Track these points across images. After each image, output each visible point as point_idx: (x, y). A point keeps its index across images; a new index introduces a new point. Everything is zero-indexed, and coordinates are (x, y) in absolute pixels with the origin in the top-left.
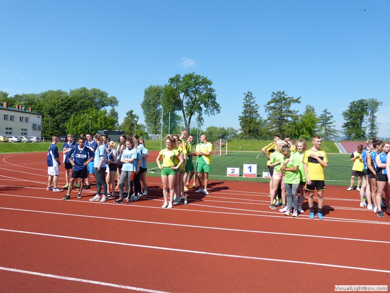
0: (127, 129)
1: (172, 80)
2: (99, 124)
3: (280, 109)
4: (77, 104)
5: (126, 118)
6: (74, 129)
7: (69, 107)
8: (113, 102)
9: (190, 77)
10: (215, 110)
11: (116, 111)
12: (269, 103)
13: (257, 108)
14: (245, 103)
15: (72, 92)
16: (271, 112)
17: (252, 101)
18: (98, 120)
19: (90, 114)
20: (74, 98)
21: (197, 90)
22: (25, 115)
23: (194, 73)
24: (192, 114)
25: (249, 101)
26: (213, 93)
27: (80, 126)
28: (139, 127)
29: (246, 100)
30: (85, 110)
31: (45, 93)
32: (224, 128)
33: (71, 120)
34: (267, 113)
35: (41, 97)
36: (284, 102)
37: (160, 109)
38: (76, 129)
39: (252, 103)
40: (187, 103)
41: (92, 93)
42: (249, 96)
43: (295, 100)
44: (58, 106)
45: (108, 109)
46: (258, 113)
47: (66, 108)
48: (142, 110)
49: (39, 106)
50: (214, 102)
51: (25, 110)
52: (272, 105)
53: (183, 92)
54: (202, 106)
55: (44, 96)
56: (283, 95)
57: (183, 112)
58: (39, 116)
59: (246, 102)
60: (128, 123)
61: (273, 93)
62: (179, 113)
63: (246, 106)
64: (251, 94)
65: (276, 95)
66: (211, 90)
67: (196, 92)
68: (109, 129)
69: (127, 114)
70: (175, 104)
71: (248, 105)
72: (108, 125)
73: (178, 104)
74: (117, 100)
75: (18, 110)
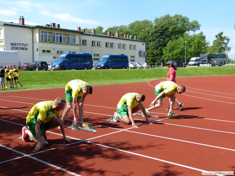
4: (169, 30)
5: (215, 41)
6: (171, 55)
7: (162, 34)
8: (195, 26)
15: (157, 20)
22: (132, 43)
27: (175, 51)
30: (177, 35)
31: (133, 24)
38: (172, 54)
41: (175, 19)
47: (159, 35)
51: (132, 38)
55: (132, 26)
58: (143, 43)
74: (199, 24)
75: (126, 38)
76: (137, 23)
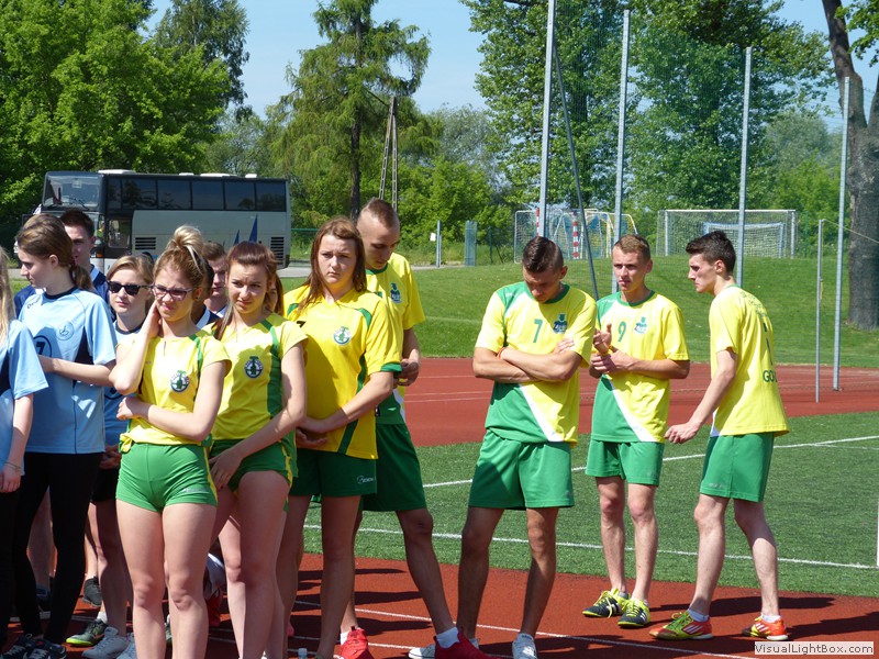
0: (316, 165)
2: (65, 109)
5: (312, 59)
18: (60, 74)
28: (427, 136)
60: (331, 104)
68: (159, 157)
69: (326, 19)
72: (148, 122)
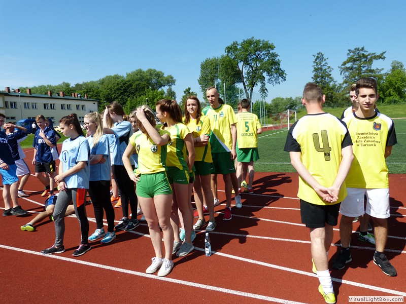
1: (229, 49)
3: (359, 69)
4: (133, 87)
5: (183, 97)
7: (125, 91)
8: (170, 81)
9: (249, 42)
10: (280, 78)
11: (173, 90)
12: (344, 64)
13: (331, 71)
14: (315, 67)
15: (128, 75)
16: (347, 74)
17: (323, 63)
18: (154, 101)
19: (147, 95)
20: (129, 81)
21: (257, 57)
22: (81, 103)
23: (253, 38)
24: (253, 84)
25: (320, 64)
26: (277, 59)
29: (316, 63)
30: (141, 92)
31: (103, 79)
32: (291, 98)
33: (128, 103)
34: (343, 76)
35: (99, 84)
36: (363, 60)
37: (218, 84)
39: (324, 65)
40: (248, 73)
41: (148, 74)
42: (319, 57)
43: (378, 56)
44: (115, 90)
45: (165, 89)
46: (331, 76)
47: (122, 92)
48: (199, 86)
49: (97, 93)
50: (278, 69)
51: (81, 97)
52: (349, 65)
53: (241, 61)
54: (265, 74)
55: (102, 82)
56: (362, 52)
57: (244, 84)
58: (94, 102)
59: (317, 65)
61: (349, 50)
62: (239, 86)
63: (316, 70)
64: (322, 55)
65: (354, 52)
66: (274, 55)
67: (258, 59)
69: (185, 92)
70: (234, 76)
71: (318, 68)
73: (238, 76)
74: (174, 78)
75: (74, 98)
76: (109, 78)
